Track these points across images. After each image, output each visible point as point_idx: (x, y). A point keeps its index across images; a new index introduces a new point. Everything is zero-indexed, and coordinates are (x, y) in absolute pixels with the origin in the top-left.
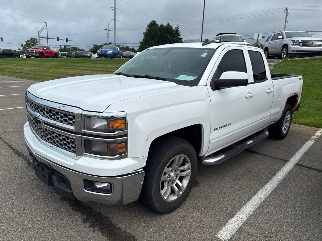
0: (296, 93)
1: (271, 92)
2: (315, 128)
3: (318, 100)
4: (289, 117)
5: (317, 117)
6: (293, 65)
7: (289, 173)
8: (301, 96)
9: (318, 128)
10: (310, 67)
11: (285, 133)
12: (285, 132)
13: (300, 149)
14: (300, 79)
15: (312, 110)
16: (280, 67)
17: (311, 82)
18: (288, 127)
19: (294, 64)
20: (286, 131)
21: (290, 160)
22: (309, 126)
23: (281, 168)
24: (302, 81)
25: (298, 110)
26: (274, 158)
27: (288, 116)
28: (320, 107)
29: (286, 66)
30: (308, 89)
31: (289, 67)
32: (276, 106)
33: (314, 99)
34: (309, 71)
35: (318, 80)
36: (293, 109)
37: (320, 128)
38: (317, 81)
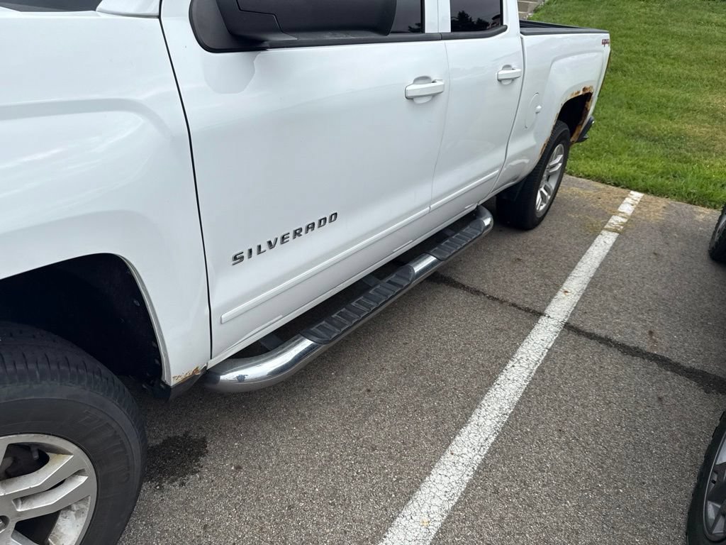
0: (588, 86)
1: (513, 80)
2: (619, 189)
3: (630, 108)
4: (559, 162)
5: (625, 156)
6: (580, 10)
7: (540, 370)
8: (598, 96)
9: (626, 190)
10: (621, 18)
11: (543, 210)
12: (542, 208)
13: (579, 264)
14: (604, 42)
15: (615, 138)
16: (548, 13)
17: (619, 60)
18: (552, 193)
19: (582, 6)
20: (544, 205)
21: (547, 311)
22: (603, 182)
23: (517, 347)
24: (607, 49)
25: (586, 139)
26: (502, 302)
27: (556, 158)
28: (633, 129)
29: (564, 12)
30: (610, 78)
31: (568, 15)
32: (525, 130)
33: (621, 107)
34: (617, 29)
35: (636, 53)
36: (571, 136)
37: (631, 190)
38: (634, 56)
